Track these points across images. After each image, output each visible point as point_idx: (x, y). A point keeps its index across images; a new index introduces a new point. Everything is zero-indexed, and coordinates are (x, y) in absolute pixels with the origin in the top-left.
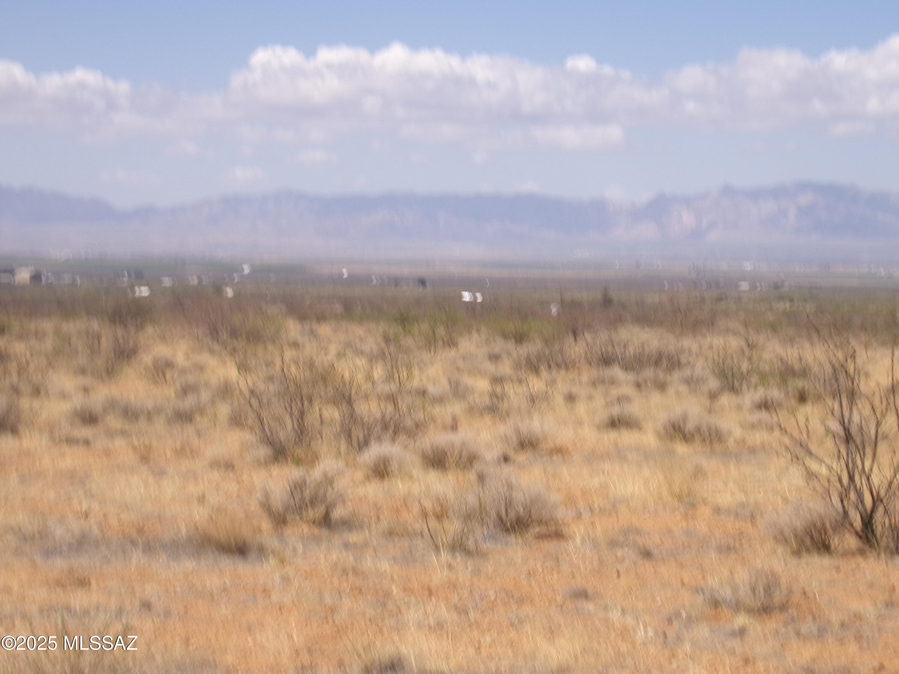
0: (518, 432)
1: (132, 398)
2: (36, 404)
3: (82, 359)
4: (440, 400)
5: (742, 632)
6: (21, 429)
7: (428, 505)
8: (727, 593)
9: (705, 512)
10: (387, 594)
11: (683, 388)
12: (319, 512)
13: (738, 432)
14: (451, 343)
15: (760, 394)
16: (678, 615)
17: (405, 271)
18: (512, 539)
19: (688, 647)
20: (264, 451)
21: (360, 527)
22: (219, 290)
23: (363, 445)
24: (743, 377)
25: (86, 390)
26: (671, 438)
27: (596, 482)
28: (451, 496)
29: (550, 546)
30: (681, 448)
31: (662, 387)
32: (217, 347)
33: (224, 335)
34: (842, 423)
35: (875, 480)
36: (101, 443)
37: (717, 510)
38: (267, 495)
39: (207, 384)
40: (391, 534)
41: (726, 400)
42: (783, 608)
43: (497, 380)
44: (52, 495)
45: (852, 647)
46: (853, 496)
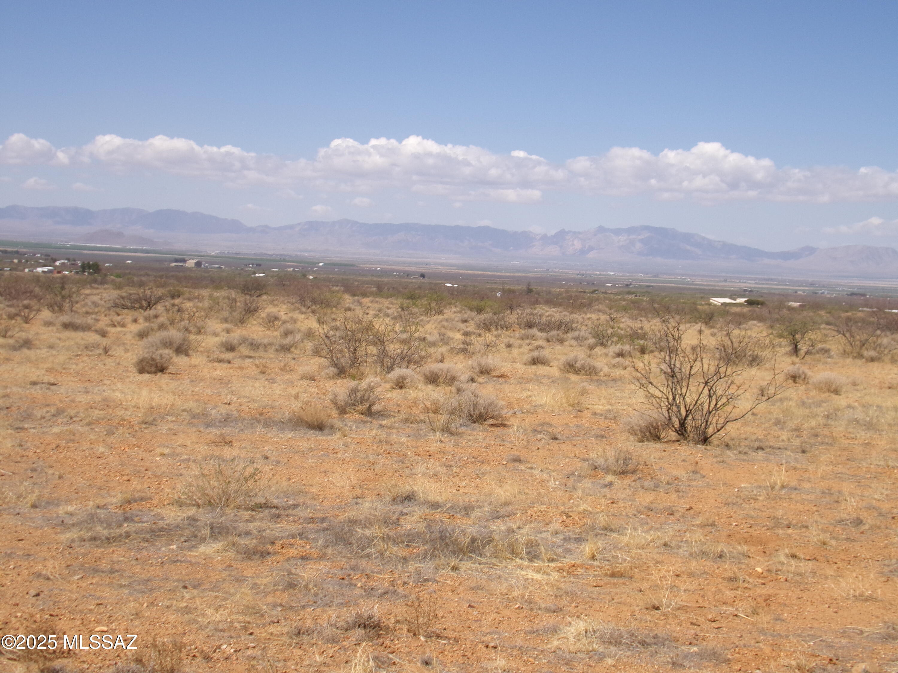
0: (479, 365)
1: (255, 337)
2: (199, 338)
3: (226, 314)
4: (433, 344)
5: (610, 485)
6: (190, 352)
7: (429, 404)
8: (601, 462)
9: (587, 414)
10: (405, 455)
11: (574, 343)
12: (365, 406)
13: (606, 369)
14: (440, 312)
15: (617, 348)
16: (573, 474)
17: (413, 269)
18: (476, 425)
19: (579, 493)
20: (333, 370)
21: (389, 416)
22: (304, 276)
23: (390, 369)
24: (609, 337)
25: (228, 331)
26: (568, 372)
27: (525, 394)
28: (442, 400)
29: (497, 431)
30: (573, 377)
31: (561, 341)
32: (304, 309)
33: (309, 303)
34: (670, 366)
35: (688, 400)
36: (238, 362)
37: (595, 414)
38: (336, 396)
39: (299, 330)
40: (406, 420)
41: (599, 350)
42: (634, 472)
43: (466, 334)
44: (209, 391)
45: (674, 496)
46: (675, 408)
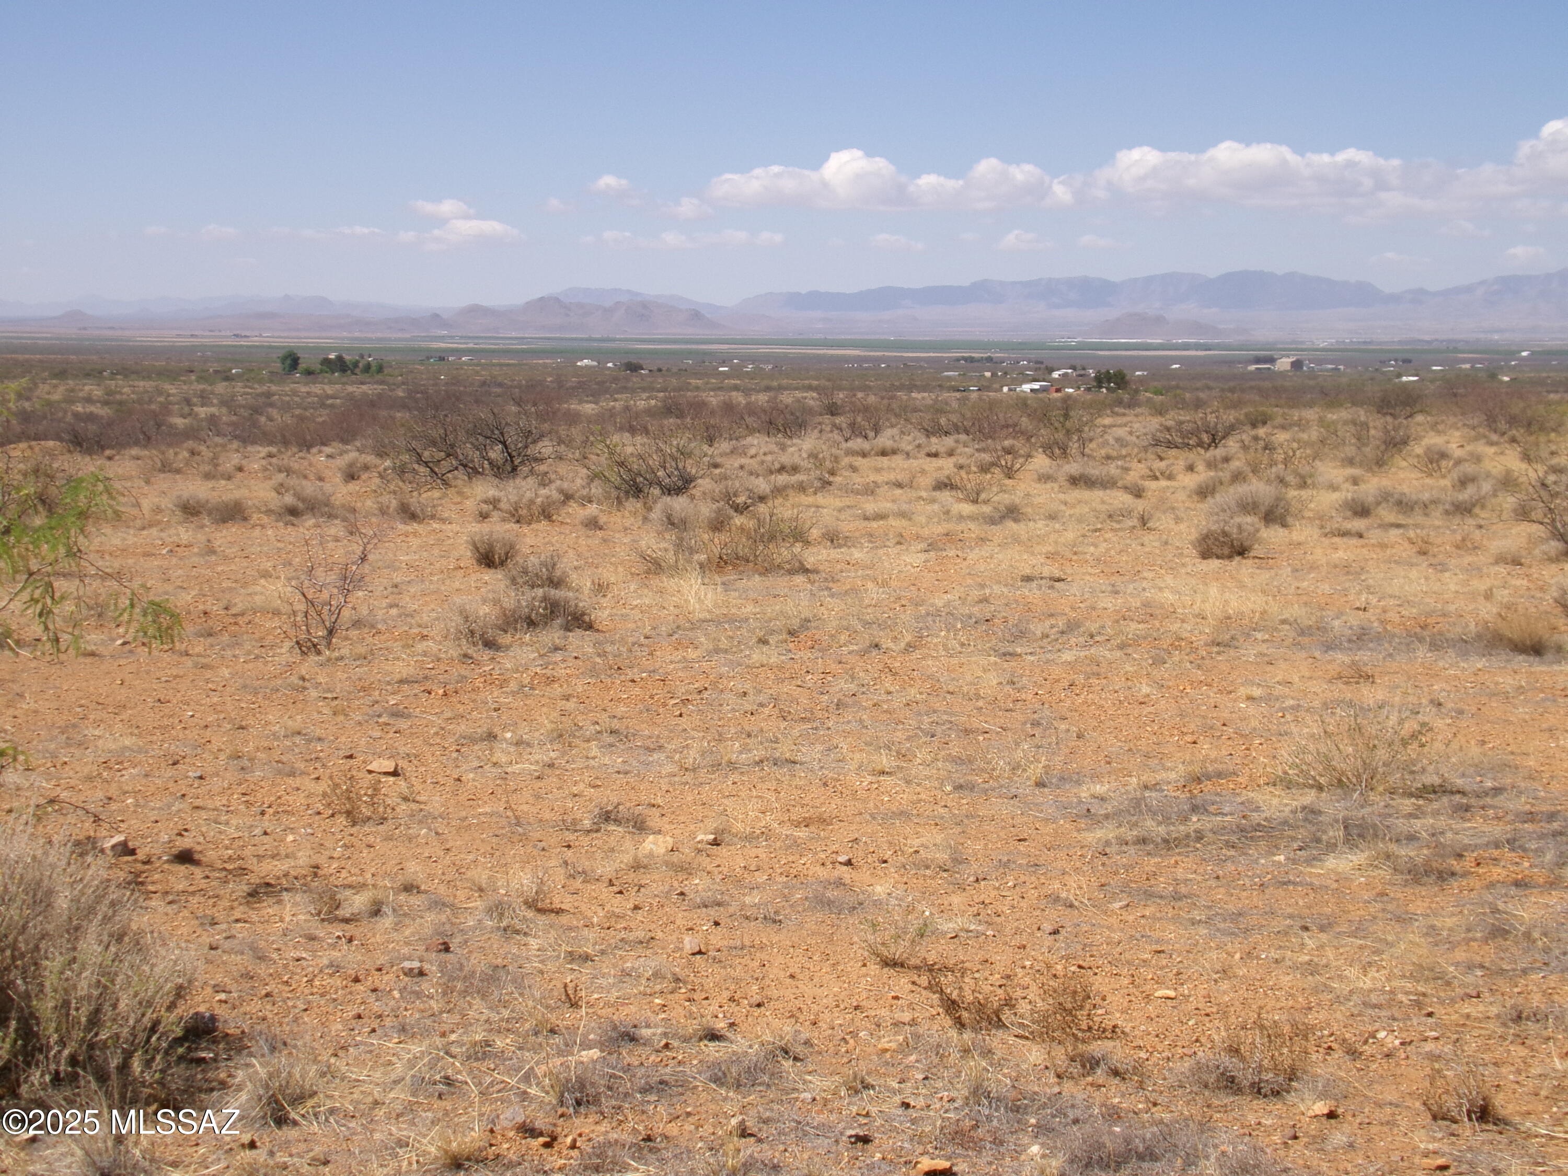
1: (1406, 490)
2: (1304, 494)
3: (1350, 451)
6: (1290, 520)
20: (1556, 546)
22: (1493, 376)
25: (1355, 481)
32: (1494, 437)
33: (1503, 425)
36: (1375, 536)
39: (1488, 475)
44: (1326, 588)
